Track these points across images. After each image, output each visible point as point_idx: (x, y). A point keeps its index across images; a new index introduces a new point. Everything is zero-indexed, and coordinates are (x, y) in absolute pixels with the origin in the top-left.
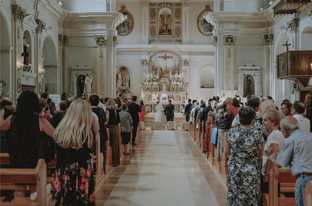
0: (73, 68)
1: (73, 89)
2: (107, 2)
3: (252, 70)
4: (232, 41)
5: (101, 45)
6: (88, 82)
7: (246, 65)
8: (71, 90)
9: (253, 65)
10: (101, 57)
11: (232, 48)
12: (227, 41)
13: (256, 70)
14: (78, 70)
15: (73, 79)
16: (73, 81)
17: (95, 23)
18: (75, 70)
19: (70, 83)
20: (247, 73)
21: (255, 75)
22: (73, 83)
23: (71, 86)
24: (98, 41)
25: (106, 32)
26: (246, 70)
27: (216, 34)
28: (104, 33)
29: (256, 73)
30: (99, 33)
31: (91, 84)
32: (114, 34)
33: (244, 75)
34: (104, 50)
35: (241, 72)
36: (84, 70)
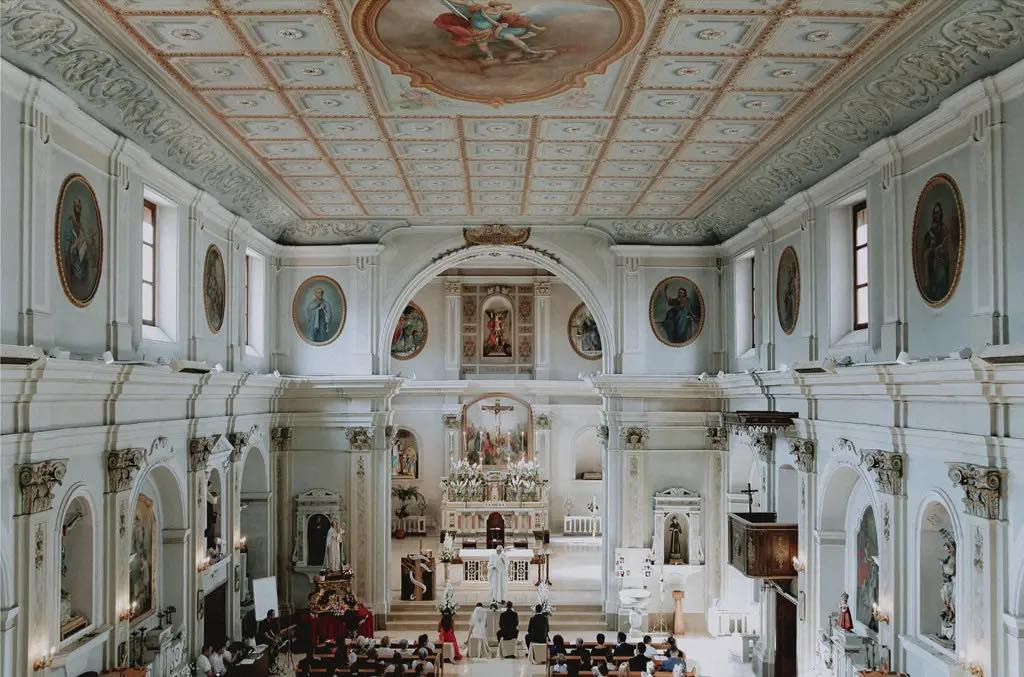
0: (302, 499)
1: (301, 548)
2: (372, 352)
3: (682, 503)
4: (639, 441)
5: (359, 447)
6: (334, 539)
7: (669, 493)
8: (297, 549)
9: (685, 493)
10: (361, 473)
11: (639, 454)
12: (629, 441)
13: (691, 503)
14: (312, 503)
15: (301, 523)
16: (302, 528)
17: (348, 399)
18: (303, 504)
19: (295, 533)
20: (672, 510)
21: (688, 514)
22: (301, 533)
23: (297, 539)
24: (354, 440)
25: (371, 419)
26: (670, 503)
27: (606, 421)
28: (366, 422)
29: (692, 509)
30: (356, 423)
31: (341, 544)
32: (388, 422)
33: (666, 514)
34: (367, 457)
35: (659, 509)
36: (323, 503)
